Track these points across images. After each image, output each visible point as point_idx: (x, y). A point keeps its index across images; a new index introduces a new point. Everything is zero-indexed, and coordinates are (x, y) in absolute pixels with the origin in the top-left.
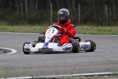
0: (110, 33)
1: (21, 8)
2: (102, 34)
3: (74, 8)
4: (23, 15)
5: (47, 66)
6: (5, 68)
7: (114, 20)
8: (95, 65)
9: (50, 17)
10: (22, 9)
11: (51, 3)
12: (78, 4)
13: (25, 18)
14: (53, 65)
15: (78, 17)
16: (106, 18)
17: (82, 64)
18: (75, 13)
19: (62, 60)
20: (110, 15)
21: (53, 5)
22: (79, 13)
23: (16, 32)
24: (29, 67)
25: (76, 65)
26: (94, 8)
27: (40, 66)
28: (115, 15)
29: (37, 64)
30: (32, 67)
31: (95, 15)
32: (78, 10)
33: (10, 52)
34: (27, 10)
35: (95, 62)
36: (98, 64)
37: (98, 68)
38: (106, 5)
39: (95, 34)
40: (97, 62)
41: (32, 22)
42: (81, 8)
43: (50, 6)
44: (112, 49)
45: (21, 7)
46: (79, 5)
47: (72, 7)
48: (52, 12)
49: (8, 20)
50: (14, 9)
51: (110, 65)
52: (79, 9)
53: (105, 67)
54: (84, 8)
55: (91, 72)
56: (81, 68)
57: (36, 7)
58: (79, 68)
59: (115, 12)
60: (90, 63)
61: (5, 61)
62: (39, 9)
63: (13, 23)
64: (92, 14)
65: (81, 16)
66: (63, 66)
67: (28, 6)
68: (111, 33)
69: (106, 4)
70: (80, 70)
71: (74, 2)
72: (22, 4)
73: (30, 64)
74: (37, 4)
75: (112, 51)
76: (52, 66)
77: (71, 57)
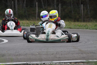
0: (84, 27)
5: (32, 54)
7: (88, 17)
8: (72, 54)
9: (36, 13)
10: (13, 6)
11: (37, 2)
13: (15, 14)
14: (37, 54)
16: (82, 15)
17: (62, 53)
19: (45, 50)
20: (85, 13)
21: (38, 4)
22: (60, 11)
24: (18, 54)
25: (56, 53)
26: (72, 7)
27: (26, 53)
28: (89, 13)
29: (24, 52)
30: (20, 54)
31: (73, 12)
33: (2, 42)
34: (16, 7)
36: (74, 53)
37: (75, 57)
38: (82, 5)
39: (73, 29)
41: (21, 17)
43: (36, 5)
46: (60, 4)
47: (54, 6)
48: (37, 9)
49: (1, 15)
50: (6, 6)
51: (84, 54)
52: (60, 7)
53: (80, 56)
54: (64, 7)
56: (61, 56)
57: (25, 5)
58: (59, 56)
59: (89, 11)
60: (68, 52)
62: (27, 6)
64: (70, 12)
65: (61, 13)
66: (45, 54)
67: (18, 4)
71: (55, 1)
72: (13, 2)
73: (18, 52)
74: (25, 2)
75: (86, 43)
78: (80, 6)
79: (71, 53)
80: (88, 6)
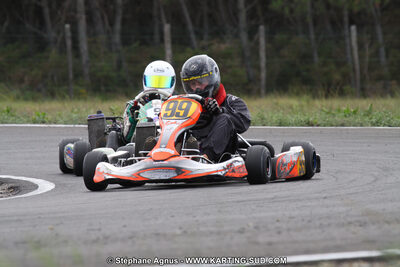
0: (367, 119)
1: (64, 42)
2: (343, 125)
3: (244, 37)
4: (71, 66)
5: (157, 234)
6: (16, 244)
7: (380, 78)
10: (69, 43)
11: (168, 22)
12: (257, 26)
13: (78, 75)
14: (178, 232)
15: (258, 68)
16: (354, 70)
17: (278, 224)
18: (248, 54)
19: (209, 214)
20: (367, 59)
21: (172, 31)
22: (263, 54)
23: (50, 123)
24: (98, 238)
25: (256, 228)
26: (312, 36)
27: (133, 232)
28: (383, 59)
29: (125, 226)
30: (106, 238)
31: (316, 59)
32: (258, 43)
33: (31, 190)
34: (84, 46)
35: (320, 219)
36: (329, 225)
38: (353, 28)
39: (318, 126)
40: (329, 217)
41: (103, 88)
42: (269, 39)
43: (162, 33)
44: (376, 174)
45: (64, 39)
46: (262, 28)
47: (237, 36)
48: (169, 52)
49: (21, 81)
50: (42, 46)
51: (372, 227)
52: (262, 41)
53: (354, 233)
54: (279, 37)
55: (307, 252)
56: (275, 239)
57: (117, 38)
58: (268, 239)
59: (382, 51)
60: (303, 220)
61: (16, 218)
62: (125, 42)
63: (39, 91)
64: (306, 57)
65: (267, 65)
66: (211, 233)
67: (88, 33)
68: (374, 120)
69: (351, 22)
70: (270, 244)
71: (243, 17)
72: (67, 26)
73: (100, 230)
74: (118, 26)
75: (375, 181)
76: (175, 235)
77: (238, 202)
78: (347, 32)
79: (318, 223)
80: (379, 30)
